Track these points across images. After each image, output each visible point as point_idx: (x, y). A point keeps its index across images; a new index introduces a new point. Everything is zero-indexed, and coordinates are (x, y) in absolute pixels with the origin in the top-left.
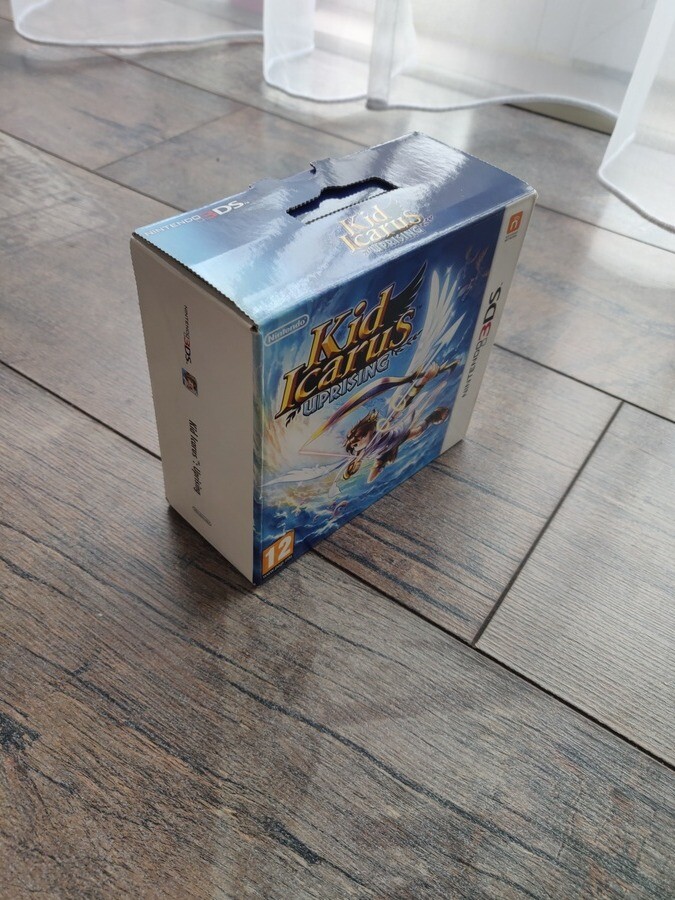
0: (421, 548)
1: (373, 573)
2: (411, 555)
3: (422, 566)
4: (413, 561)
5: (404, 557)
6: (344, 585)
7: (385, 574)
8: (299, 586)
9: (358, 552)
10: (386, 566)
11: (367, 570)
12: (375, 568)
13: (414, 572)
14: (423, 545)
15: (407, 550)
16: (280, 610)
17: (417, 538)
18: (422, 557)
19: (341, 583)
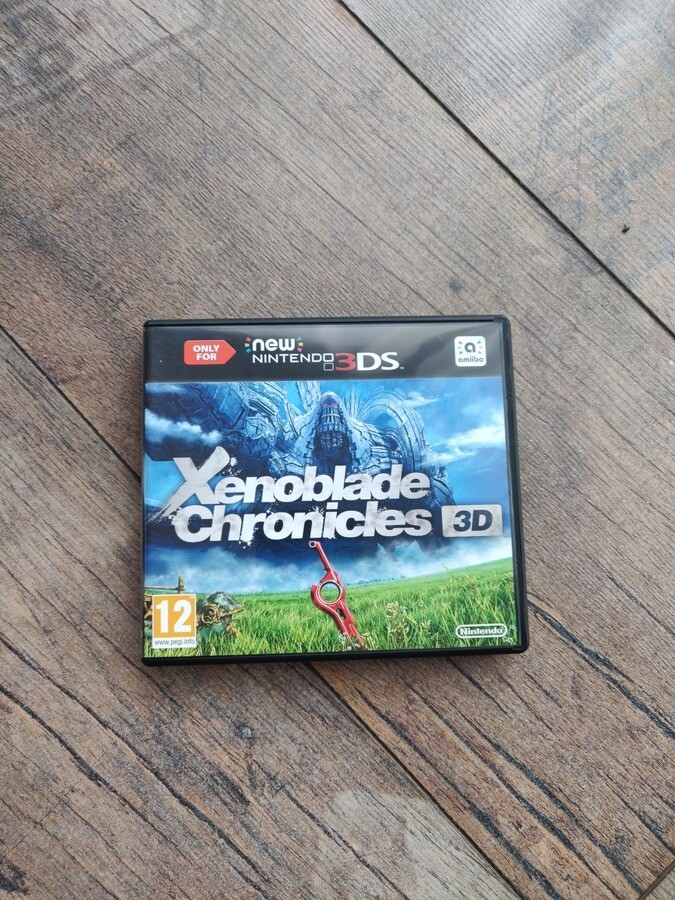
0: (560, 812)
1: (493, 841)
2: (546, 822)
3: (554, 839)
4: (545, 831)
5: (535, 822)
6: (455, 852)
7: (507, 844)
8: (403, 845)
9: (482, 806)
10: (510, 833)
11: (488, 835)
12: (497, 834)
13: (543, 847)
14: (563, 808)
15: (543, 813)
16: (376, 874)
17: (560, 796)
18: (558, 825)
19: (452, 848)
